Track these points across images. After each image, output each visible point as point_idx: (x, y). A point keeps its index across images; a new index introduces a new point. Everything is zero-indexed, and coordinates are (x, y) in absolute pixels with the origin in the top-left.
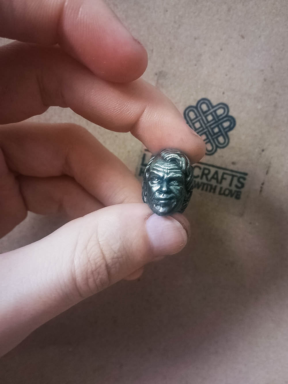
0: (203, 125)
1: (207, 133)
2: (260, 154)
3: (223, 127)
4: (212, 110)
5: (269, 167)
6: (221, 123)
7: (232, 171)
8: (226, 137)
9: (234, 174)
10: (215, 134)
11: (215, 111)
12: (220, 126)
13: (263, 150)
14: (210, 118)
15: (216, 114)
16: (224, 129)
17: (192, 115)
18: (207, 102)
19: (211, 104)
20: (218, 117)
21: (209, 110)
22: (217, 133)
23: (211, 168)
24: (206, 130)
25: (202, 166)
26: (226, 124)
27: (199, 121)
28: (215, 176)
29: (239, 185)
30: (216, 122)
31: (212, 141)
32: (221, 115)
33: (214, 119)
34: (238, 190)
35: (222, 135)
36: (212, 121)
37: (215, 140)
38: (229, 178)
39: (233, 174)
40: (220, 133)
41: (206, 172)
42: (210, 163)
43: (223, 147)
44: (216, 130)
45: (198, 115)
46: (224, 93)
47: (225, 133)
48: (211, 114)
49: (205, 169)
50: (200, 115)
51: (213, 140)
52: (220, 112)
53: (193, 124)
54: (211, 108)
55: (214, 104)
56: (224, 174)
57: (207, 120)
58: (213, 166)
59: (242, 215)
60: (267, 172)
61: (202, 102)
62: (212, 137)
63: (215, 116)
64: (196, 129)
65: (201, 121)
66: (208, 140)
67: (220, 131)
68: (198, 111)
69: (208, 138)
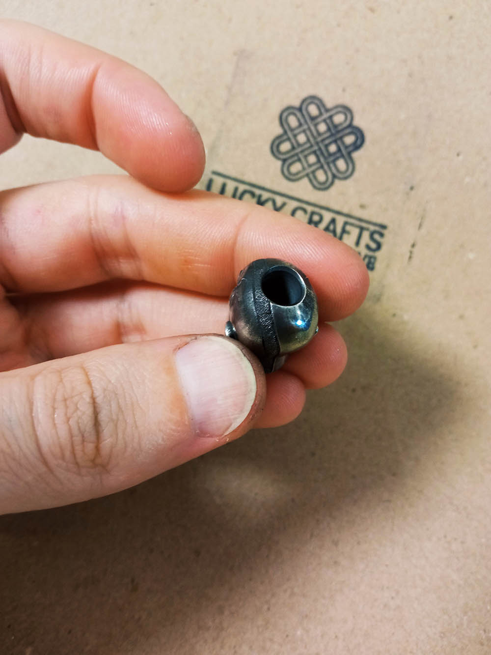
0: (311, 139)
1: (318, 153)
2: (408, 194)
3: (343, 143)
4: (326, 116)
5: (423, 218)
6: (341, 138)
7: (360, 220)
8: (350, 160)
9: (364, 225)
10: (330, 155)
11: (331, 117)
12: (339, 142)
13: (412, 188)
14: (322, 128)
15: (332, 122)
16: (346, 147)
17: (293, 121)
18: (316, 101)
19: (324, 106)
20: (336, 126)
21: (321, 114)
22: (334, 154)
23: (324, 213)
24: (316, 148)
25: (310, 209)
26: (349, 140)
27: (304, 131)
28: (332, 227)
29: (373, 246)
30: (332, 135)
31: (326, 167)
32: (341, 124)
33: (329, 129)
34: (370, 253)
35: (343, 156)
36: (325, 132)
37: (332, 165)
38: (355, 232)
39: (362, 225)
40: (339, 153)
41: (316, 218)
42: (323, 203)
43: (346, 178)
44: (333, 148)
45: (302, 121)
46: (344, 90)
47: (347, 153)
48: (325, 121)
49: (313, 213)
50: (306, 121)
51: (328, 164)
52: (339, 119)
53: (295, 136)
54: (323, 110)
55: (329, 104)
56: (346, 223)
57: (317, 131)
58: (328, 209)
59: (378, 299)
60: (420, 226)
61: (309, 101)
62: (326, 159)
63: (331, 126)
64: (299, 145)
65: (308, 133)
66: (318, 165)
67: (339, 150)
68: (303, 115)
69: (319, 161)
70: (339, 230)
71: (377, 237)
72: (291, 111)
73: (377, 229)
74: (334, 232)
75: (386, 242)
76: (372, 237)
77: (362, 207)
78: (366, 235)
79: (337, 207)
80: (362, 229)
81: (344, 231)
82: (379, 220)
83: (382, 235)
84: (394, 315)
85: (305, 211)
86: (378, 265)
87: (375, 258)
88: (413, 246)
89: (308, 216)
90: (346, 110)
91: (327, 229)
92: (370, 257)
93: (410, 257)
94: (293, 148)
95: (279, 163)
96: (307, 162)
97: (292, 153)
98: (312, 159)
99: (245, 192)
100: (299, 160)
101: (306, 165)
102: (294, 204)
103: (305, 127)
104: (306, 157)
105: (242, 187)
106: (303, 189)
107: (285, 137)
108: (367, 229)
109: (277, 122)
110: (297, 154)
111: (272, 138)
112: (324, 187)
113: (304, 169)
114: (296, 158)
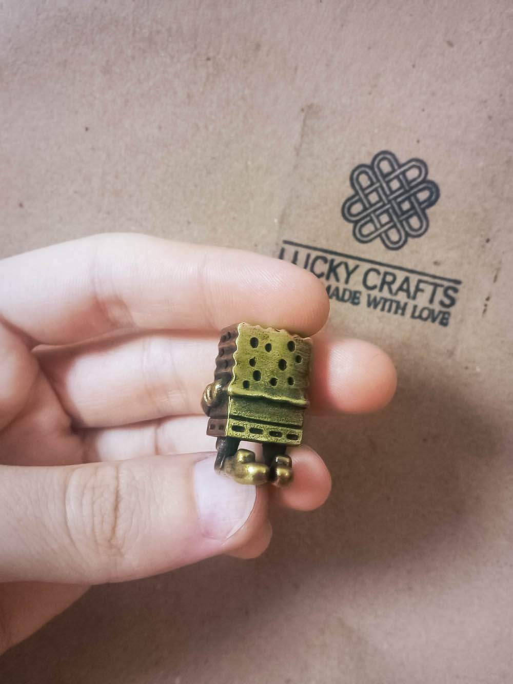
0: (384, 197)
1: (391, 211)
2: (483, 246)
3: (417, 200)
4: (398, 172)
5: (498, 270)
6: (415, 194)
7: (434, 277)
8: (424, 218)
9: (438, 282)
10: (404, 213)
11: (404, 173)
12: (413, 199)
13: (488, 241)
14: (395, 185)
15: (405, 178)
16: (420, 204)
17: (364, 181)
19: (396, 160)
20: (409, 183)
21: (394, 170)
22: (408, 211)
23: (396, 272)
24: (389, 206)
25: (382, 270)
26: (423, 196)
27: (376, 190)
28: (405, 287)
29: (447, 302)
30: (406, 192)
31: (399, 225)
32: (414, 180)
33: (402, 186)
34: (444, 309)
35: (416, 214)
36: (398, 189)
37: (404, 223)
38: (429, 289)
39: (436, 282)
40: (413, 211)
41: (389, 278)
42: (397, 263)
43: (419, 236)
44: (406, 206)
45: (374, 180)
46: (418, 141)
47: (421, 210)
48: (397, 177)
49: (386, 274)
50: (378, 180)
51: (401, 222)
52: (412, 174)
53: (366, 196)
54: (396, 167)
55: (402, 160)
56: (420, 281)
57: (390, 188)
58: (401, 269)
59: (451, 353)
60: (496, 278)
61: (381, 157)
62: (400, 218)
63: (404, 182)
64: (371, 205)
65: (380, 190)
66: (391, 224)
67: (413, 207)
68: (374, 173)
69: (391, 220)
70: (412, 289)
71: (450, 292)
72: (363, 169)
73: (452, 284)
74: (408, 291)
75: (461, 297)
76: (446, 294)
77: (436, 263)
78: (440, 291)
79: (410, 267)
80: (436, 286)
81: (418, 289)
82: (453, 277)
83: (456, 290)
84: (467, 368)
85: (378, 272)
86: (452, 321)
87: (449, 313)
88: (488, 299)
89: (381, 276)
90: (421, 164)
91: (400, 289)
92: (445, 313)
93: (485, 311)
94: (365, 209)
95: (351, 226)
96: (379, 222)
97: (365, 214)
98: (385, 219)
99: (317, 258)
100: (371, 221)
101: (378, 226)
102: (367, 266)
103: (378, 185)
104: (378, 217)
105: (314, 254)
106: (375, 250)
107: (357, 198)
108: (441, 286)
109: (348, 183)
110: (368, 215)
111: (343, 200)
112: (397, 246)
113: (377, 229)
114: (368, 219)
